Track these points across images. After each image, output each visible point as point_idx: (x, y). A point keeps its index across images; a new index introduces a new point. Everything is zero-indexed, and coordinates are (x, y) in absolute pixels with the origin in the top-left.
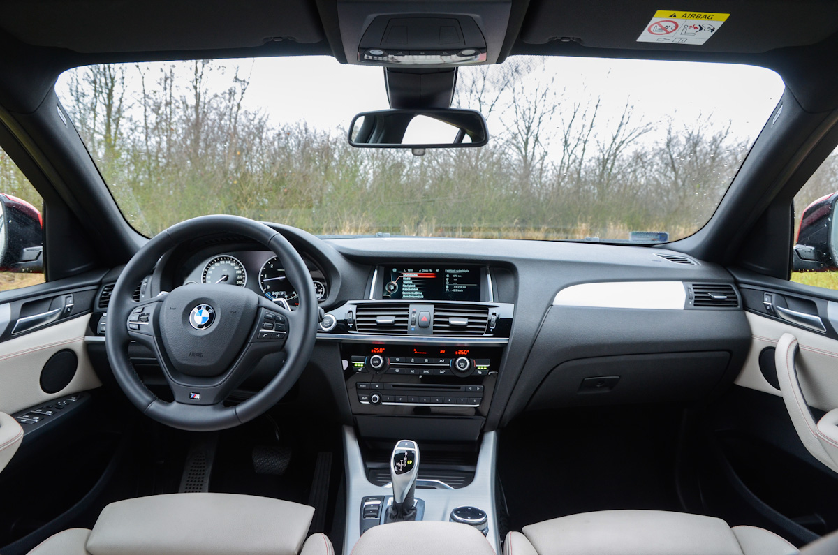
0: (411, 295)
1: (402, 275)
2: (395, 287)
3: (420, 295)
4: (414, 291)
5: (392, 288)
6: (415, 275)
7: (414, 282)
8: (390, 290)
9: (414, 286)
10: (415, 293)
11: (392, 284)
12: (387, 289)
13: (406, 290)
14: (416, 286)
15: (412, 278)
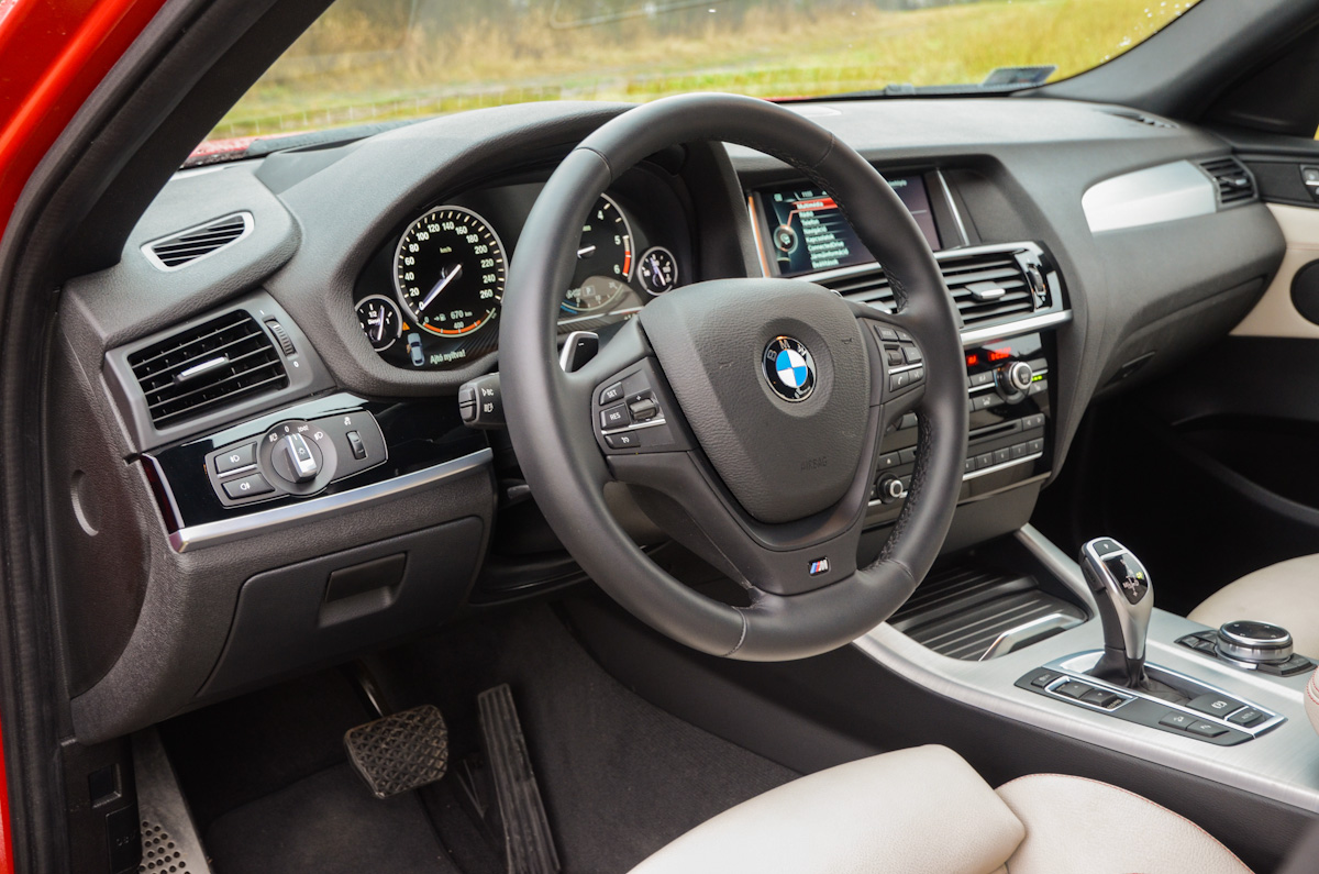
0: (826, 251)
1: (795, 208)
2: (791, 237)
3: (841, 248)
4: (828, 242)
5: (787, 241)
6: (819, 205)
7: (822, 221)
8: (783, 245)
9: (824, 229)
10: (832, 245)
11: (784, 231)
12: (779, 246)
13: (813, 240)
14: (829, 228)
15: (816, 213)
